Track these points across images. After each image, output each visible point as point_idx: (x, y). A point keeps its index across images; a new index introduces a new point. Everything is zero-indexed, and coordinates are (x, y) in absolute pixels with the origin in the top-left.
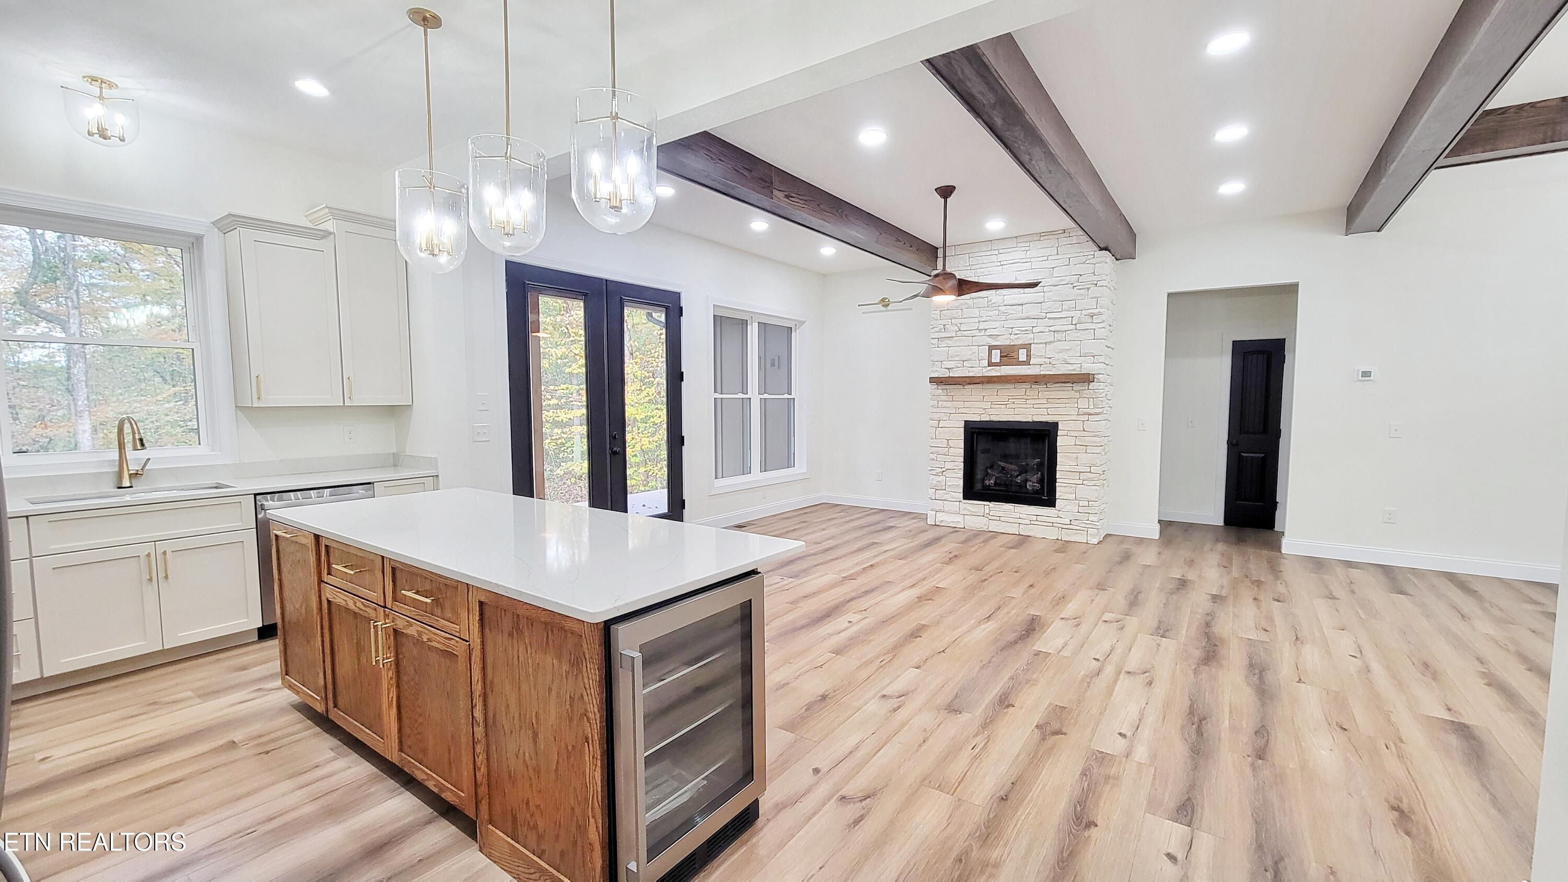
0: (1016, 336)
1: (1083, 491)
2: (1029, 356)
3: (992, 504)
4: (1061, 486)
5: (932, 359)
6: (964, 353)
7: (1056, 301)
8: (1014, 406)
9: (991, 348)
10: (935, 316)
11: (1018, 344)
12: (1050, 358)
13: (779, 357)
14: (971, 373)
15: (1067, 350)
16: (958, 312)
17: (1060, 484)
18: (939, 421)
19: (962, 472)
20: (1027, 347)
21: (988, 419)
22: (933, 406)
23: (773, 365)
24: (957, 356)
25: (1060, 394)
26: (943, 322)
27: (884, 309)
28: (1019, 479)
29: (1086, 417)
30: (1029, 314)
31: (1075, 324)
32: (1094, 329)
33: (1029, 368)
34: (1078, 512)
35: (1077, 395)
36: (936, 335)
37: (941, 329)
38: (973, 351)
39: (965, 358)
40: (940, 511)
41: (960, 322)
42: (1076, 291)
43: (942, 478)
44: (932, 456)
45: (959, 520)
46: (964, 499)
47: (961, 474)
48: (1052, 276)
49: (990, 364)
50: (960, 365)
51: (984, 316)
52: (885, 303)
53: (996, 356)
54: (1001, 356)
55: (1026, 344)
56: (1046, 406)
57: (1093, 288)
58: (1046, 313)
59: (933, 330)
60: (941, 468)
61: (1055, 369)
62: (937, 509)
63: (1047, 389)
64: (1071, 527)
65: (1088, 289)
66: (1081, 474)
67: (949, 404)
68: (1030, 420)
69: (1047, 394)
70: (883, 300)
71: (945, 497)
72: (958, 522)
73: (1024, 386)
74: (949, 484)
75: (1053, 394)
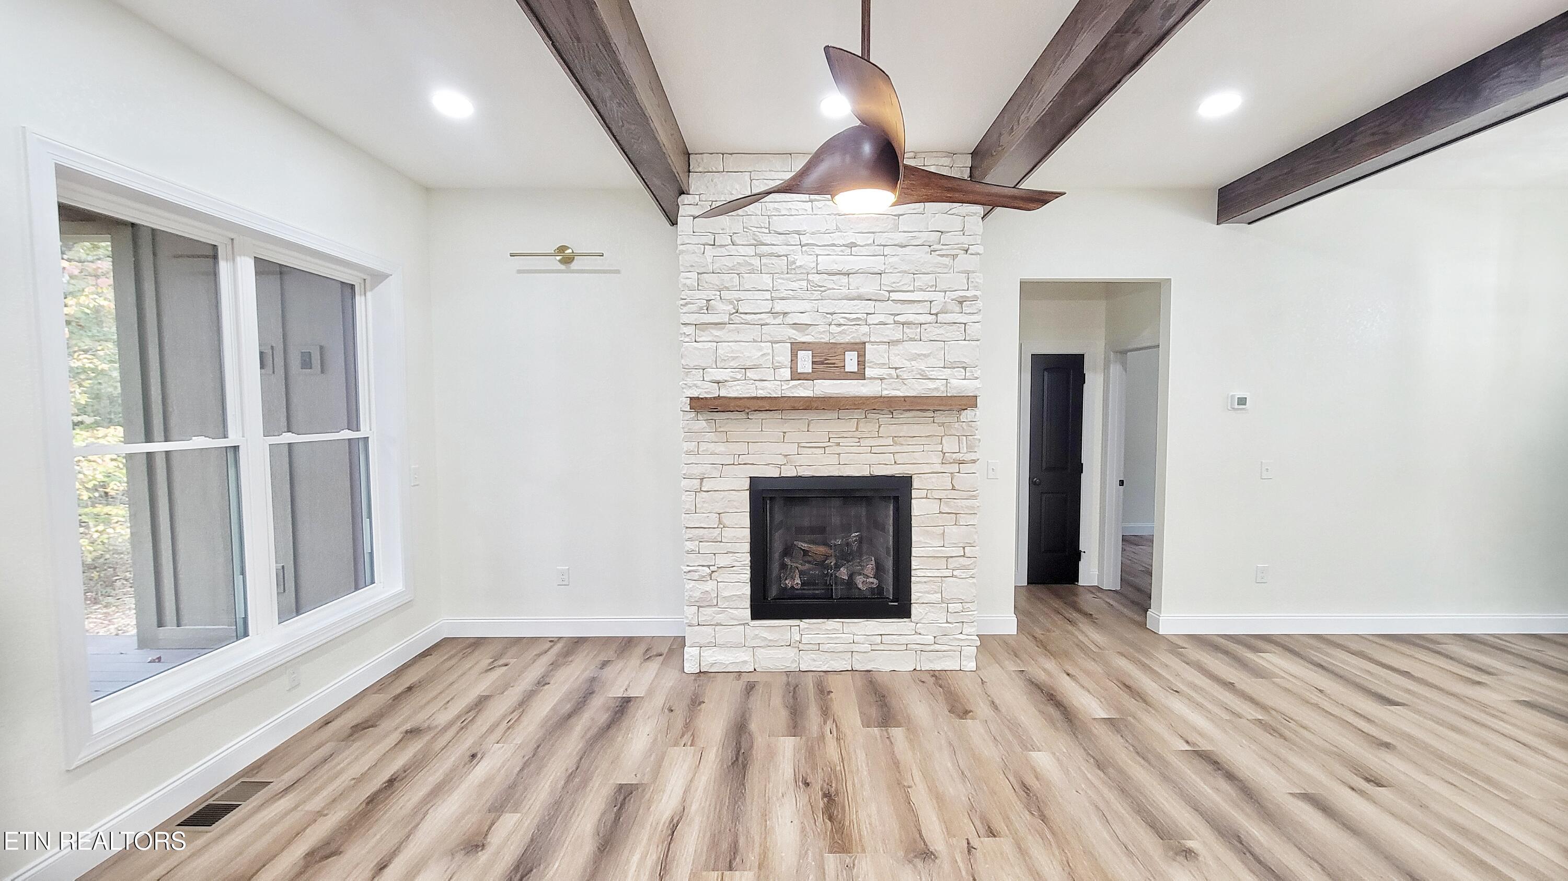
0: (840, 329)
1: (953, 588)
2: (861, 363)
3: (805, 623)
4: (918, 582)
5: (683, 362)
6: (747, 354)
7: (905, 272)
8: (838, 450)
9: (796, 347)
10: (688, 282)
11: (842, 341)
12: (896, 368)
13: (321, 348)
14: (761, 392)
15: (924, 355)
16: (733, 278)
17: (918, 579)
18: (702, 479)
19: (748, 571)
20: (860, 348)
21: (794, 474)
22: (688, 453)
23: (306, 363)
24: (734, 358)
25: (916, 430)
26: (704, 295)
27: (563, 267)
28: (843, 573)
29: (955, 468)
30: (862, 290)
31: (936, 314)
32: (965, 324)
33: (863, 385)
34: (947, 622)
35: (940, 431)
36: (692, 318)
37: (701, 308)
38: (765, 351)
39: (748, 364)
40: (708, 645)
41: (737, 297)
42: (935, 258)
43: (710, 586)
44: (689, 545)
45: (747, 659)
46: (753, 618)
47: (746, 575)
48: (896, 228)
49: (796, 376)
50: (739, 376)
51: (782, 288)
52: (566, 257)
53: (805, 363)
54: (813, 363)
55: (856, 344)
56: (892, 449)
57: (962, 256)
58: (889, 292)
59: (685, 309)
60: (709, 566)
61: (905, 387)
62: (703, 641)
63: (896, 421)
64: (937, 647)
65: (954, 257)
66: (950, 560)
67: (721, 448)
68: (867, 473)
69: (894, 430)
70: (562, 249)
71: (720, 618)
72: (745, 662)
73: (858, 414)
74: (726, 594)
75: (904, 430)
